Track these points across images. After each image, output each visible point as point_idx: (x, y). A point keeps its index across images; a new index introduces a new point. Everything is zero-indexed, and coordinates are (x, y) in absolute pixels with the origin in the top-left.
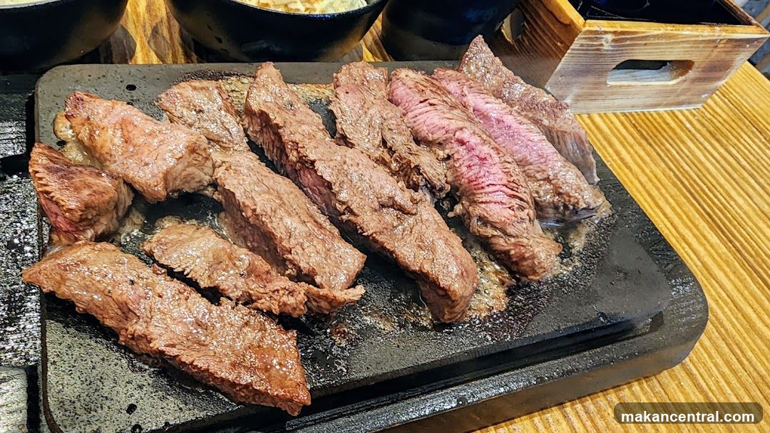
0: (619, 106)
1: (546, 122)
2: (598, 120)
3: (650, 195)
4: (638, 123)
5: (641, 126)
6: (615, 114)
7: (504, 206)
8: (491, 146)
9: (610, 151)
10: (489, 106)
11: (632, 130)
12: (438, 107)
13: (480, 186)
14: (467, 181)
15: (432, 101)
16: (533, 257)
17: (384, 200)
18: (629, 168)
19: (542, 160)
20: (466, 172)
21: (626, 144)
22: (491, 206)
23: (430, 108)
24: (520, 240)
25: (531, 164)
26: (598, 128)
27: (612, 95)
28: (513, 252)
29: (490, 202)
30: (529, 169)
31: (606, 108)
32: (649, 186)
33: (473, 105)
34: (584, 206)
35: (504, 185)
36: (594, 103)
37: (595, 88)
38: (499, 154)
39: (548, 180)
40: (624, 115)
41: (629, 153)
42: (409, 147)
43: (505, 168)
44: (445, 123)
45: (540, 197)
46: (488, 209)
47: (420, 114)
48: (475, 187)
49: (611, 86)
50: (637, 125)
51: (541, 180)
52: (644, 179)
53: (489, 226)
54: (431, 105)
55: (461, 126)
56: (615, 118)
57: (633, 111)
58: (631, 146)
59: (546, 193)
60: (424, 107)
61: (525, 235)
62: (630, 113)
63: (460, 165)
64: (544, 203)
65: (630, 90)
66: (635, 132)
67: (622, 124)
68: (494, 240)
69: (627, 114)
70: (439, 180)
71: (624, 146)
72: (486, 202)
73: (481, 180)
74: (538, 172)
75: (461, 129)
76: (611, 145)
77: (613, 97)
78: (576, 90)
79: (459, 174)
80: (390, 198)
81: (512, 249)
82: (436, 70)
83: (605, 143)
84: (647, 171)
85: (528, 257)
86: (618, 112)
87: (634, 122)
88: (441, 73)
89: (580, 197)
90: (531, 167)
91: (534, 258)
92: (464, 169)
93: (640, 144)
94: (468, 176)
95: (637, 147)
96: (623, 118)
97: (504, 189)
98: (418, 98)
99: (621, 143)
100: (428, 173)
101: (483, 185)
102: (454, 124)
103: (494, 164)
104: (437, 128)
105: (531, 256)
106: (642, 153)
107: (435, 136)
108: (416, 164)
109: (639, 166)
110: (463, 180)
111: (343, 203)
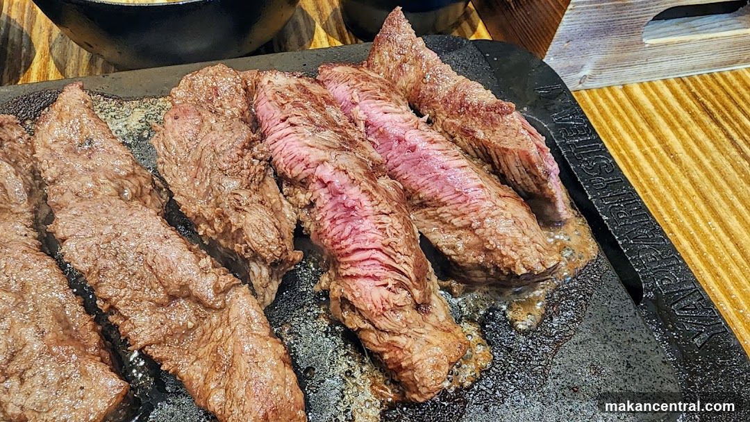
0: (670, 71)
1: (480, 135)
2: (637, 91)
3: (705, 200)
4: (700, 91)
5: (705, 95)
6: (665, 81)
7: (378, 283)
8: (362, 189)
9: (651, 136)
10: (388, 116)
11: (689, 101)
12: (299, 129)
13: (344, 251)
14: (330, 242)
15: (293, 120)
16: (412, 368)
17: (174, 289)
18: (676, 160)
19: (460, 199)
20: (329, 229)
21: (677, 124)
22: (360, 282)
23: (290, 130)
24: (396, 338)
25: (444, 204)
26: (636, 104)
27: (656, 56)
28: (386, 356)
29: (357, 277)
30: (441, 213)
31: (649, 74)
32: (706, 186)
33: (364, 117)
34: (524, 271)
35: (377, 249)
36: (629, 71)
37: (625, 52)
38: (372, 201)
39: (469, 227)
40: (681, 80)
41: (680, 137)
42: (237, 197)
43: (380, 223)
44: (305, 152)
45: (457, 255)
46: (354, 288)
47: (279, 139)
48: (339, 252)
49: (652, 46)
50: (698, 94)
51: (460, 228)
52: (698, 175)
53: (357, 313)
54: (292, 125)
55: (321, 158)
56: (665, 87)
57: (695, 74)
58: (685, 127)
59: (468, 247)
60: (284, 129)
61: (405, 330)
62: (690, 77)
63: (323, 217)
64: (463, 265)
65: (682, 47)
66: (694, 106)
67: (674, 93)
68: (363, 335)
69: (686, 79)
70: (270, 250)
71: (673, 128)
72: (351, 277)
73: (344, 243)
74: (456, 216)
75: (322, 162)
76: (652, 126)
77: (658, 59)
78: (596, 58)
79: (322, 230)
80: (181, 286)
81: (386, 352)
82: (319, 69)
83: (643, 126)
84: (706, 162)
85: (406, 368)
86: (671, 78)
87: (694, 90)
88: (325, 71)
89: (516, 257)
90: (445, 209)
91: (413, 370)
92: (327, 224)
93: (699, 123)
94: (330, 235)
95: (695, 128)
96: (677, 86)
97: (379, 255)
98: (279, 115)
99: (670, 124)
100: (252, 241)
101: (347, 250)
102: (315, 155)
103: (366, 217)
104: (294, 160)
105: (409, 365)
106: (701, 136)
107: (295, 172)
108: (239, 225)
109: (694, 157)
110: (326, 240)
111: (105, 300)
